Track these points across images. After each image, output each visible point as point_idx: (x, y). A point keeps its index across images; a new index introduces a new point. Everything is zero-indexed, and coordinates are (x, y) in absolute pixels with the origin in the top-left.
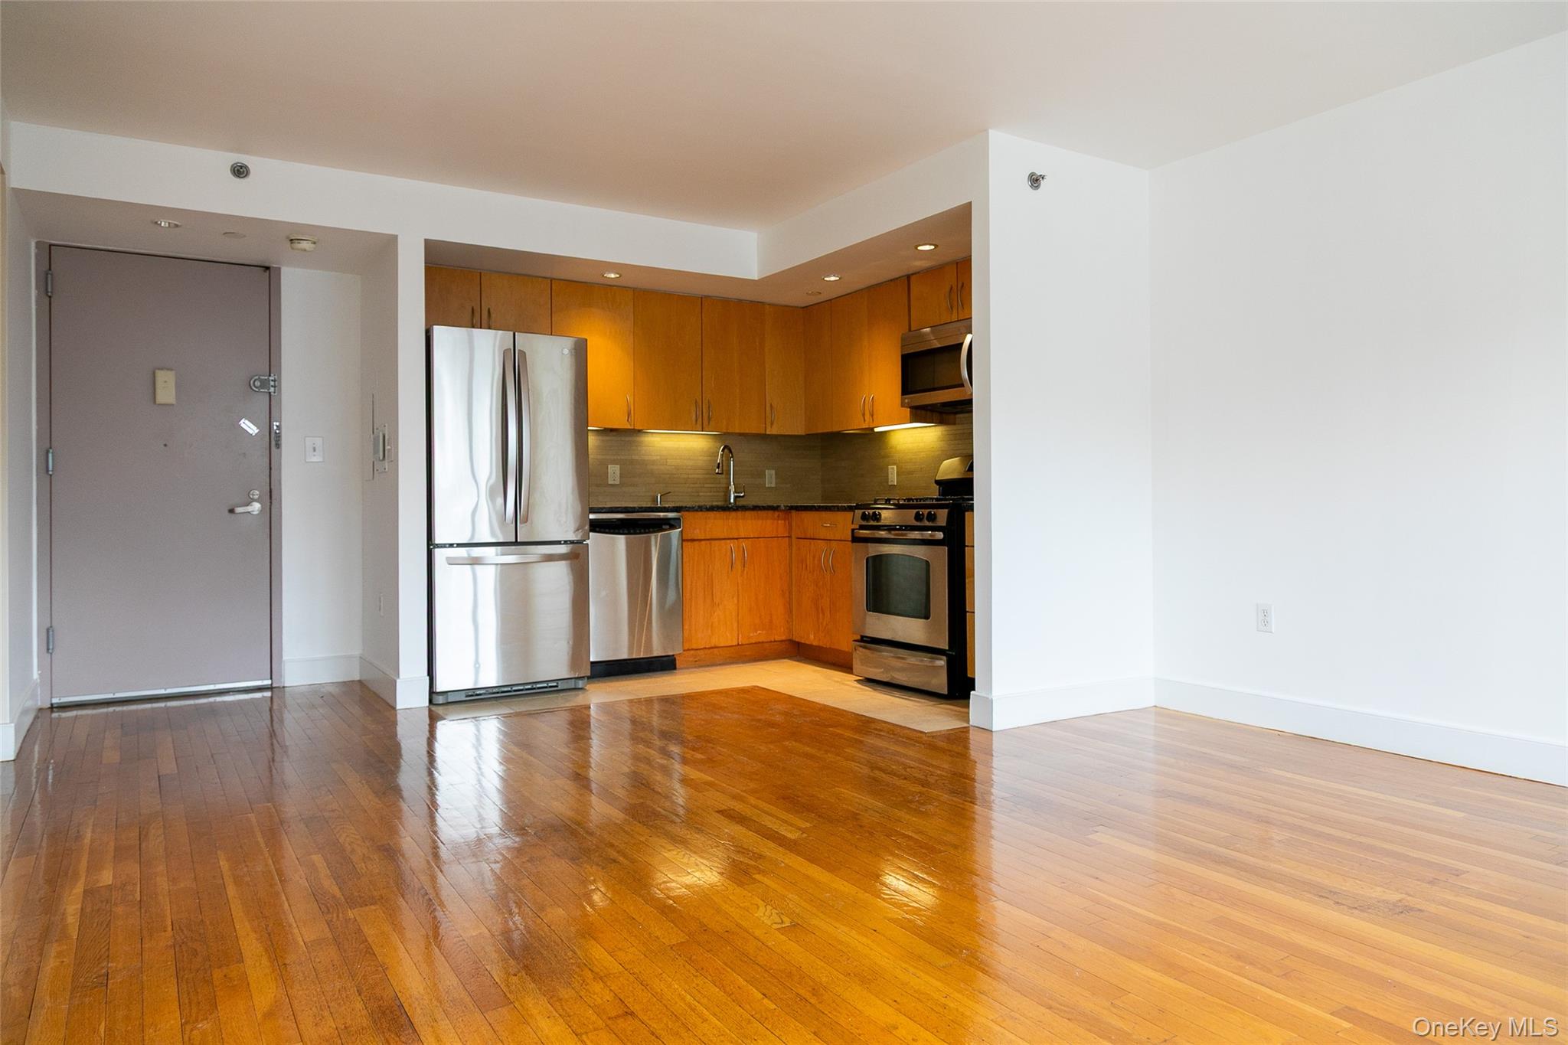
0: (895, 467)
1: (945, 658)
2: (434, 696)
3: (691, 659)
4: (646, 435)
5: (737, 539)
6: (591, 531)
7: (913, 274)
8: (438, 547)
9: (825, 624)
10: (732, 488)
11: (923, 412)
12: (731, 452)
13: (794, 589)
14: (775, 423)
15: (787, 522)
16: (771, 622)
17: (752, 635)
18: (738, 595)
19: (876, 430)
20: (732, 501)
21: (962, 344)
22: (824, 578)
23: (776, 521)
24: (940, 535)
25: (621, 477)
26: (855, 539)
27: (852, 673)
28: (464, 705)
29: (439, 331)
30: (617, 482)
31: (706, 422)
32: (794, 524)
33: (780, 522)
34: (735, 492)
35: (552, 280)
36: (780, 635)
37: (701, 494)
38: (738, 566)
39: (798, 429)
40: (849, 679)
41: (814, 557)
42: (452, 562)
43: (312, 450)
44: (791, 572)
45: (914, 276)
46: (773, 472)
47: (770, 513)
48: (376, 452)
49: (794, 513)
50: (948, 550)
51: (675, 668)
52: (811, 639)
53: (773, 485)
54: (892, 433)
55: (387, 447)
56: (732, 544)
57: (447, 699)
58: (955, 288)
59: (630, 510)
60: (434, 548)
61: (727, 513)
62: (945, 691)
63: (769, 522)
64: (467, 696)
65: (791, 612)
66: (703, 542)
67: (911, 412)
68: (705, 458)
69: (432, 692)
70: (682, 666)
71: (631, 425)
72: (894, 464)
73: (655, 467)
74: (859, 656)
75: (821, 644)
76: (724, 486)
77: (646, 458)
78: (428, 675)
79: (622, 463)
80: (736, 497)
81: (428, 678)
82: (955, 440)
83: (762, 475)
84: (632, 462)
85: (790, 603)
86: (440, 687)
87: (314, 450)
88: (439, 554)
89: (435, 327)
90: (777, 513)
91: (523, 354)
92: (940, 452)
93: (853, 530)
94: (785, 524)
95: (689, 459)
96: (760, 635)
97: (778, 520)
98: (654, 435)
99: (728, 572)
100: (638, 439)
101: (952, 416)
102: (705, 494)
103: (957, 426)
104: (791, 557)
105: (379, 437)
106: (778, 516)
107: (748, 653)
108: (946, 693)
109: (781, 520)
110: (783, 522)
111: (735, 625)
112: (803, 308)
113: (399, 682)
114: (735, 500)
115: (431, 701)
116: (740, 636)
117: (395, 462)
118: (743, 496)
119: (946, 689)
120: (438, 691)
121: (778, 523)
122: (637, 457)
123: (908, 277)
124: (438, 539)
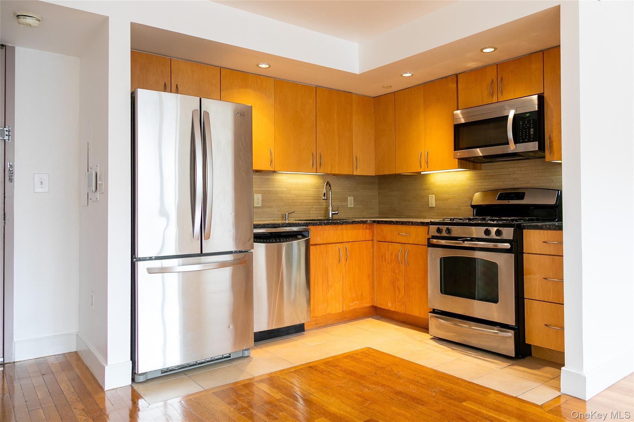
0: (434, 196)
1: (513, 332)
2: (136, 376)
3: (313, 323)
4: (277, 175)
5: (342, 243)
6: (254, 242)
7: (459, 74)
8: (140, 260)
9: (400, 297)
10: (330, 208)
11: (465, 161)
12: (330, 186)
13: (375, 273)
14: (358, 168)
15: (371, 231)
16: (362, 295)
17: (351, 304)
18: (343, 279)
19: (422, 173)
20: (330, 216)
21: (508, 116)
22: (400, 268)
23: (365, 230)
24: (507, 246)
25: (262, 202)
26: (430, 245)
27: (428, 333)
28: (161, 381)
29: (142, 93)
30: (260, 205)
31: (318, 167)
32: (375, 232)
33: (367, 231)
34: (332, 211)
35: (221, 68)
36: (367, 304)
37: (311, 212)
38: (343, 260)
39: (371, 172)
40: (425, 337)
41: (391, 255)
42: (150, 271)
43: (40, 184)
44: (373, 262)
45: (460, 75)
46: (352, 198)
47: (361, 225)
48: (89, 185)
49: (375, 225)
50: (514, 256)
51: (304, 331)
52: (389, 306)
53: (352, 206)
54: (431, 175)
55: (99, 182)
56: (339, 246)
57: (147, 377)
58: (495, 80)
59: (277, 226)
60: (137, 261)
61: (336, 226)
62: (513, 354)
63: (361, 231)
64: (162, 373)
65: (373, 287)
66: (322, 246)
67: (458, 162)
68: (313, 190)
69: (134, 373)
70: (308, 328)
71: (272, 168)
72: (432, 194)
73: (282, 195)
74: (434, 323)
75: (397, 310)
76: (324, 207)
77: (278, 189)
78: (131, 359)
79: (263, 193)
80: (333, 214)
81: (131, 362)
82: (481, 179)
83: (346, 200)
84: (269, 192)
85: (373, 283)
86: (142, 368)
87: (42, 183)
88: (141, 266)
89: (139, 89)
90: (365, 226)
91: (207, 114)
92: (469, 187)
93: (429, 239)
94: (370, 232)
95: (304, 190)
96: (356, 305)
97: (366, 229)
98: (283, 175)
99: (337, 265)
100: (272, 177)
101: (479, 165)
102: (314, 212)
103: (482, 171)
104: (373, 252)
105: (92, 174)
106: (366, 227)
107: (347, 316)
108: (514, 356)
109: (368, 229)
110: (369, 230)
111: (341, 298)
112: (374, 97)
113: (107, 368)
114: (332, 216)
115: (133, 380)
116: (344, 306)
117: (105, 193)
118: (337, 214)
119: (514, 353)
120: (140, 372)
121: (366, 232)
122: (272, 189)
123: (457, 75)
124: (140, 253)
